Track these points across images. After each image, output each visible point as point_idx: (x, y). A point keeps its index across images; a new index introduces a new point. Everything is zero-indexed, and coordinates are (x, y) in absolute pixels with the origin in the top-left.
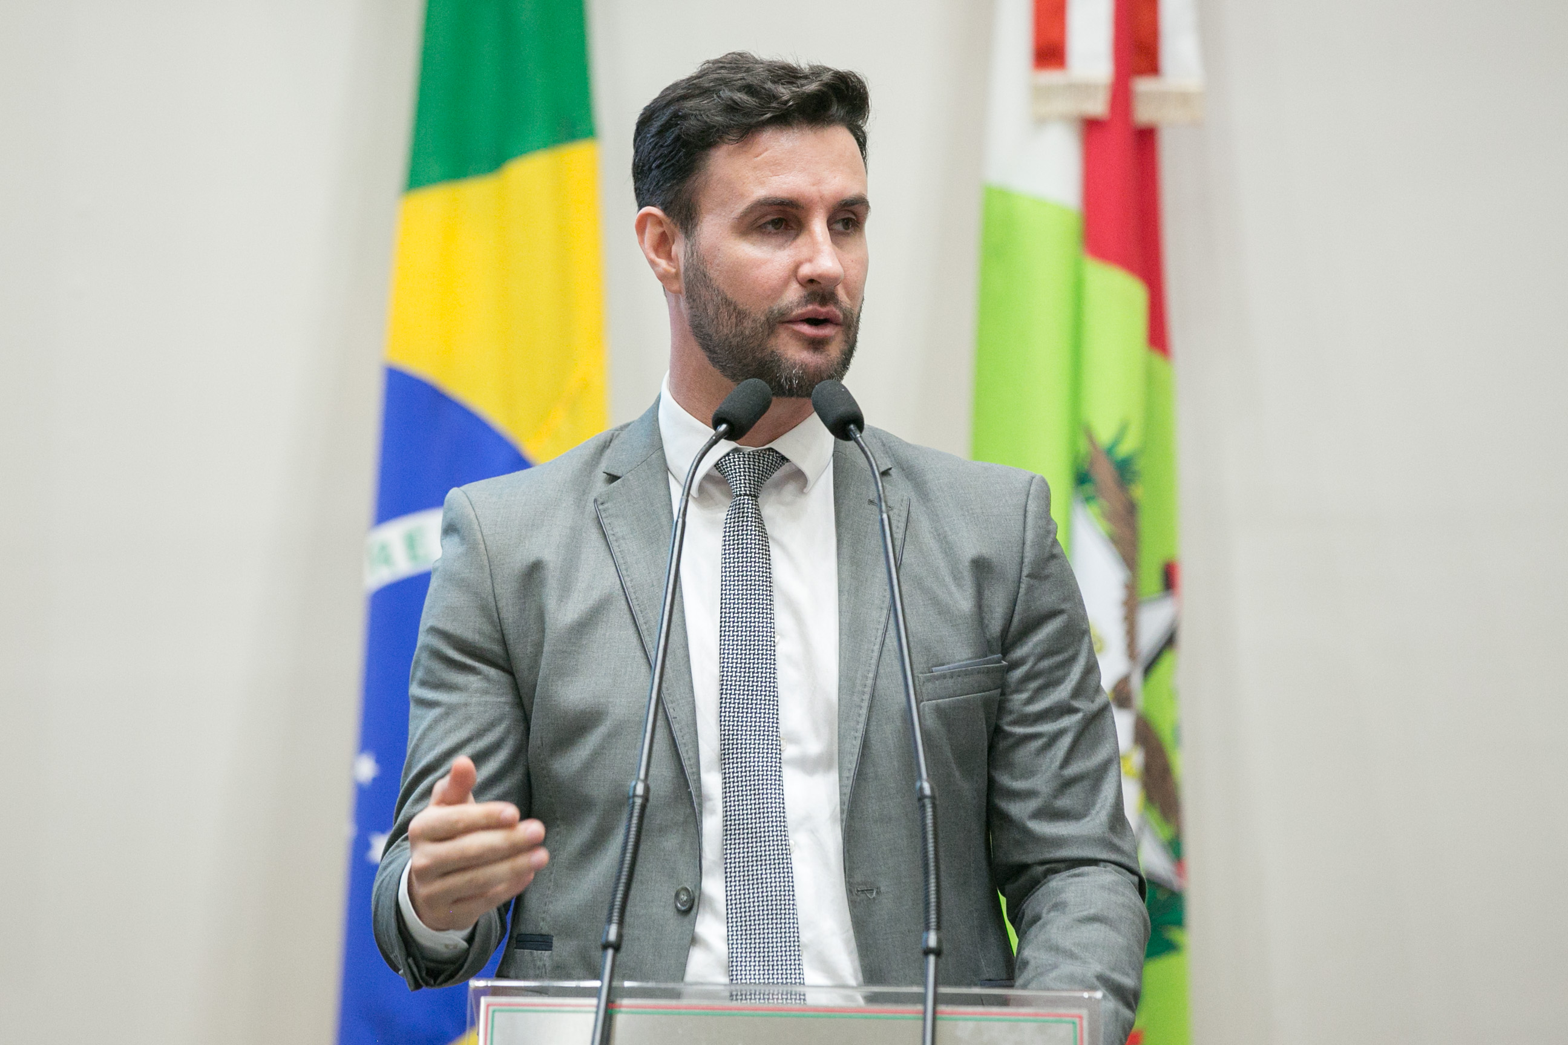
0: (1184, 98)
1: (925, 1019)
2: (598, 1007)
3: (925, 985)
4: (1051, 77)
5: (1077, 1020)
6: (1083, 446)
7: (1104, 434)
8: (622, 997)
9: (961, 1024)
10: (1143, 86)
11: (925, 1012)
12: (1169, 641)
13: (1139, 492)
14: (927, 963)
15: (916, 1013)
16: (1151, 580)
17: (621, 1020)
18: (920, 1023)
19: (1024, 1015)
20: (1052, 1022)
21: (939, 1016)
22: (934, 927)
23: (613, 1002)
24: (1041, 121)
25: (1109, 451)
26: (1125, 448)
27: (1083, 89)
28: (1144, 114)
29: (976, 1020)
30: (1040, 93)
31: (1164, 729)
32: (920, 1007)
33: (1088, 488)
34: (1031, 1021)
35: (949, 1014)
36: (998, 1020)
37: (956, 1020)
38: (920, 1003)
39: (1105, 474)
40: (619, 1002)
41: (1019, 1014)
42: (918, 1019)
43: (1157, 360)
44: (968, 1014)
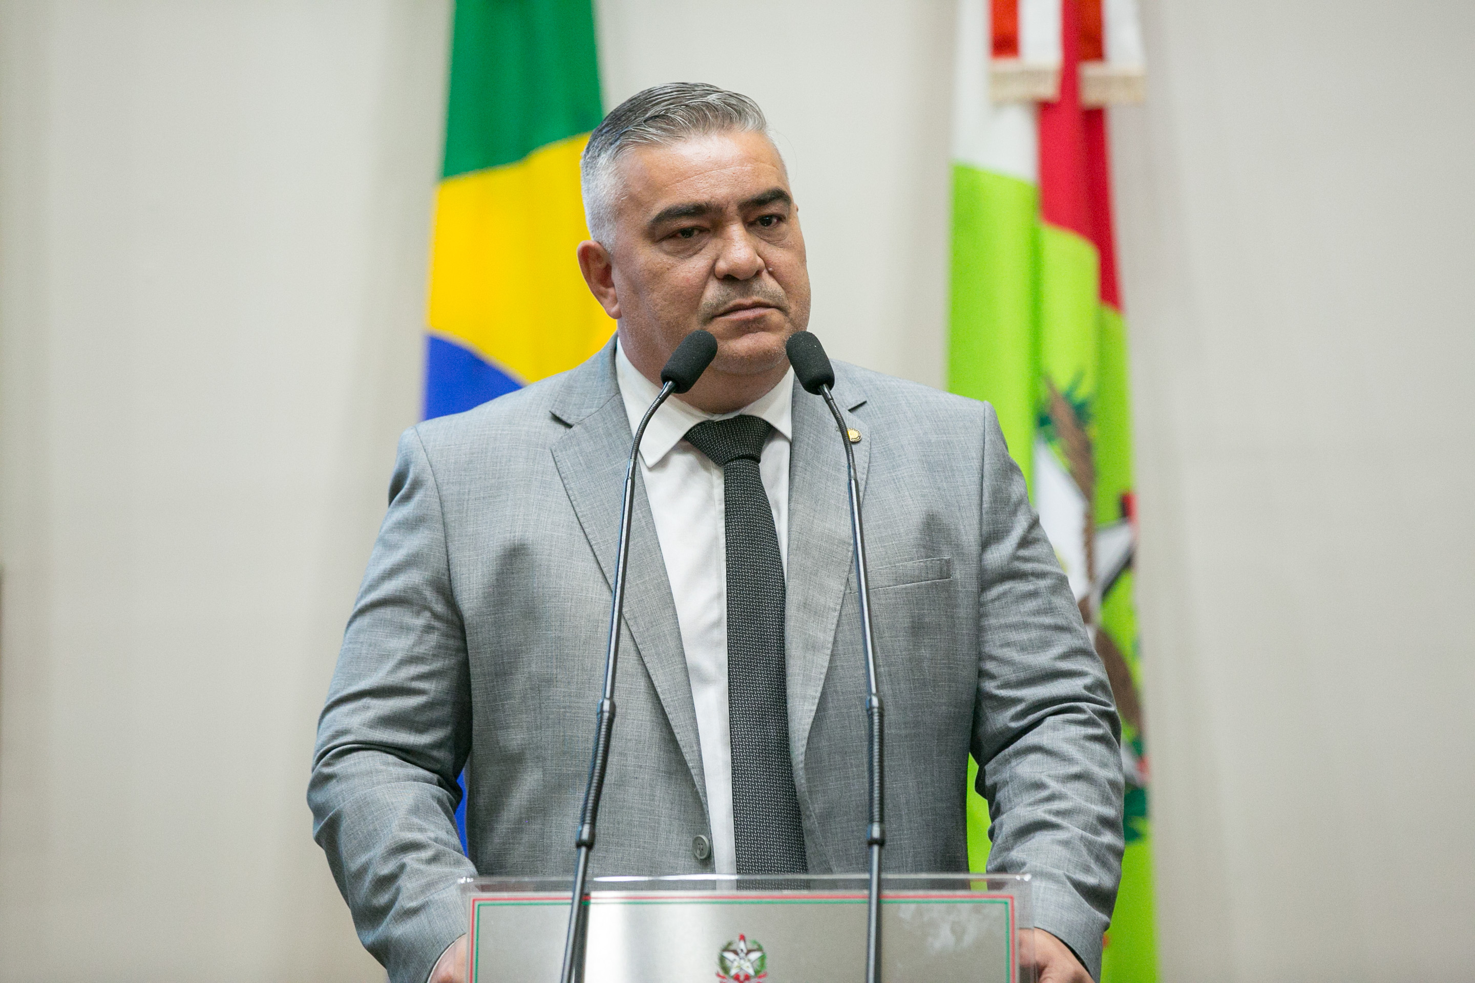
0: (1127, 81)
1: (870, 903)
2: (573, 899)
3: (870, 871)
4: (1006, 65)
5: (1009, 901)
6: (1044, 392)
7: (1062, 379)
8: (596, 889)
9: (903, 906)
10: (1090, 71)
11: (870, 897)
12: (1127, 563)
13: (1094, 432)
14: (872, 853)
15: (863, 897)
16: (1108, 508)
17: (595, 913)
18: (866, 906)
19: (960, 897)
20: (986, 902)
21: (884, 900)
22: (877, 820)
23: (588, 895)
24: (999, 105)
25: (1067, 396)
26: (1083, 392)
27: (1035, 75)
28: (1091, 96)
29: (918, 902)
30: (998, 79)
31: (1124, 640)
32: (866, 892)
33: (1048, 427)
34: (967, 902)
35: (892, 897)
36: (936, 902)
37: (900, 903)
38: (867, 888)
39: (1063, 416)
40: (593, 894)
41: (956, 897)
42: (864, 903)
43: (1109, 314)
44: (908, 897)
